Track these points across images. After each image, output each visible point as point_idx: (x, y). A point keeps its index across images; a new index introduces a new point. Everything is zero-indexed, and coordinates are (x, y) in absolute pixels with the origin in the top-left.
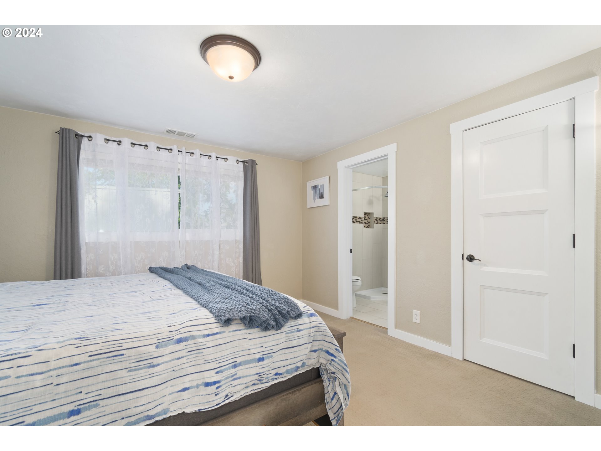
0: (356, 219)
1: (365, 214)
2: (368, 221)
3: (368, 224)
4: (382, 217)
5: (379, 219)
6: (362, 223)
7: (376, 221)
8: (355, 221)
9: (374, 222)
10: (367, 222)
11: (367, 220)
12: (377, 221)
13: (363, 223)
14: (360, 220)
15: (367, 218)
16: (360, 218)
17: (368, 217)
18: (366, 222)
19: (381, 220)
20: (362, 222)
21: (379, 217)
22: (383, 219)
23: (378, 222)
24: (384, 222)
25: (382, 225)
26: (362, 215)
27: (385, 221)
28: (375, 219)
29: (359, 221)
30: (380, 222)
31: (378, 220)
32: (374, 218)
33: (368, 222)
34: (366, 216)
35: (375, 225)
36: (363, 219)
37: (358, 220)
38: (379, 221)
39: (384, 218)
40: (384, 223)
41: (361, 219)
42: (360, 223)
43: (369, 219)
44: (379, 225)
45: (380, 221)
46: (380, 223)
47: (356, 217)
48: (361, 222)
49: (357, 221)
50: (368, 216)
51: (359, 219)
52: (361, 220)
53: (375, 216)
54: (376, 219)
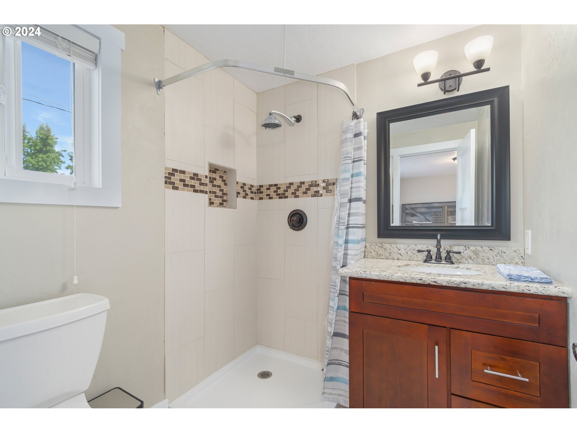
0: (182, 176)
1: (214, 169)
2: (222, 190)
3: (221, 197)
4: (256, 184)
5: (250, 189)
6: (202, 192)
7: (241, 192)
8: (178, 184)
9: (238, 193)
10: (219, 194)
11: (219, 186)
12: (244, 191)
13: (206, 193)
14: (196, 183)
15: (218, 182)
16: (195, 176)
17: (224, 181)
18: (218, 191)
19: (254, 189)
20: (202, 188)
21: (249, 182)
22: (258, 190)
23: (247, 194)
24: (261, 195)
25: (256, 202)
26: (204, 172)
27: (262, 192)
28: (240, 185)
29: (193, 186)
30: (252, 195)
31: (247, 190)
32: (237, 183)
33: (224, 194)
34: (216, 176)
35: (240, 200)
36: (207, 181)
37: (189, 181)
38: (248, 192)
39: (261, 186)
40: (261, 199)
41: (200, 180)
42: (196, 191)
43: (226, 184)
44: (248, 201)
45: (252, 192)
46: (252, 198)
47: (183, 172)
48: (198, 187)
49: (186, 185)
50: (221, 177)
51: (192, 178)
52: (201, 184)
53: (240, 178)
54: (242, 187)
